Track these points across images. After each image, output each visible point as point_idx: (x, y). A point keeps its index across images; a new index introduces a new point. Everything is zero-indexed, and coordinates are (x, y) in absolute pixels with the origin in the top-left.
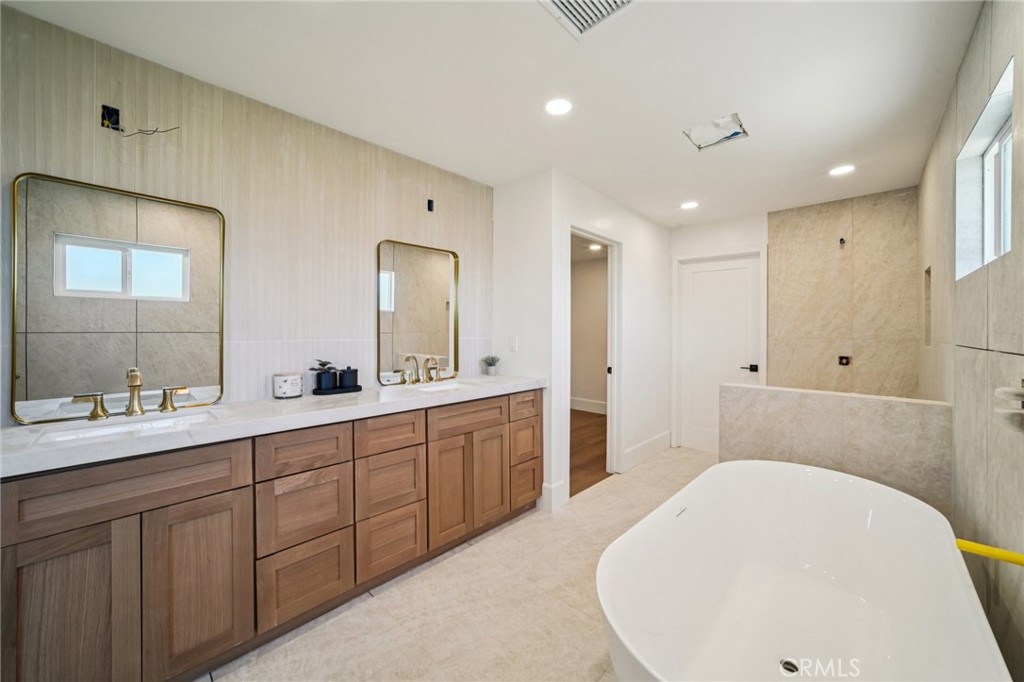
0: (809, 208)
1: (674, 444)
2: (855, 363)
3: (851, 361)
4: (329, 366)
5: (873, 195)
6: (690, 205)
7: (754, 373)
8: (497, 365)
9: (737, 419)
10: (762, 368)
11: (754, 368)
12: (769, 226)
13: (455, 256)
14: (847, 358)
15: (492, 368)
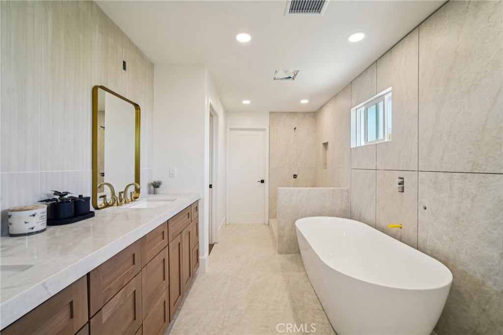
0: (284, 113)
1: (227, 223)
2: (298, 177)
3: (297, 176)
4: (69, 195)
5: (304, 113)
6: (246, 102)
7: (262, 184)
8: (161, 187)
9: (286, 203)
10: (266, 181)
11: (262, 181)
12: (270, 118)
13: (137, 106)
14: (296, 175)
15: (158, 189)
